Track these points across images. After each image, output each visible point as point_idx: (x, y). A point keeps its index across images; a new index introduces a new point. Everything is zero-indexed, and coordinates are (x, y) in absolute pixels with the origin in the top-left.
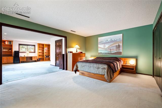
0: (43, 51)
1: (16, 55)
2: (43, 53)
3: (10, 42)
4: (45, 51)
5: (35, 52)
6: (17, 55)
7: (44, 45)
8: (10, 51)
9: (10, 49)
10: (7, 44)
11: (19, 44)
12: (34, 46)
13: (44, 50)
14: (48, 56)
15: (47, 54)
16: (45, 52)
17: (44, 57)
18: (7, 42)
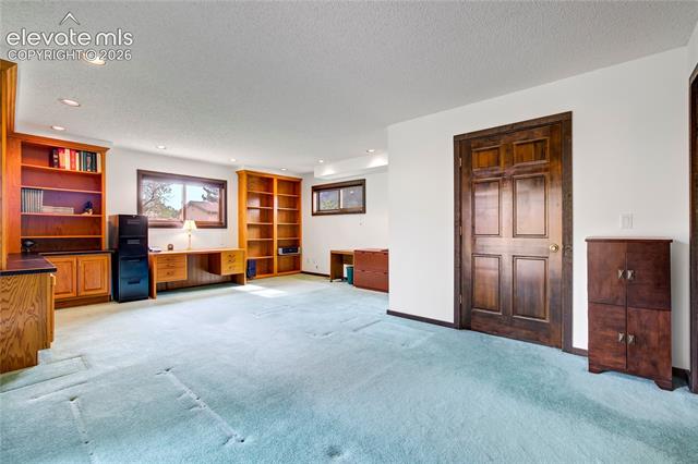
0: (266, 215)
1: (130, 242)
3: (91, 154)
4: (277, 218)
5: (223, 225)
6: (136, 242)
7: (272, 179)
8: (89, 214)
9: (88, 206)
10: (68, 168)
11: (139, 171)
12: (222, 185)
13: (272, 211)
14: (290, 244)
15: (286, 237)
16: (279, 226)
17: (272, 254)
18: (67, 151)
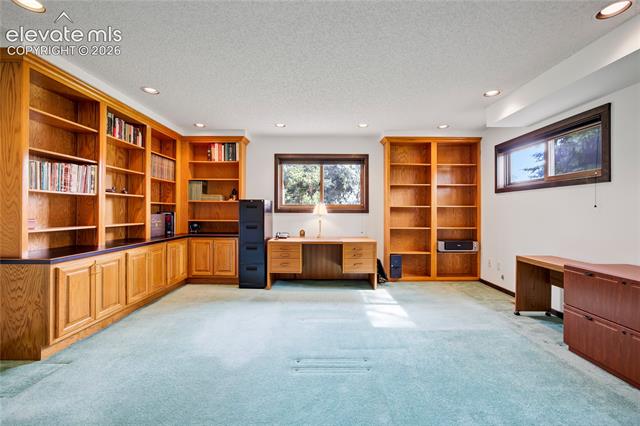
0: (424, 195)
2: (424, 217)
3: (231, 144)
4: (437, 198)
5: (364, 209)
9: (233, 192)
10: (217, 160)
11: (276, 156)
12: (362, 160)
13: (428, 189)
14: (457, 236)
15: (455, 227)
16: (440, 210)
17: (427, 249)
18: (216, 145)
